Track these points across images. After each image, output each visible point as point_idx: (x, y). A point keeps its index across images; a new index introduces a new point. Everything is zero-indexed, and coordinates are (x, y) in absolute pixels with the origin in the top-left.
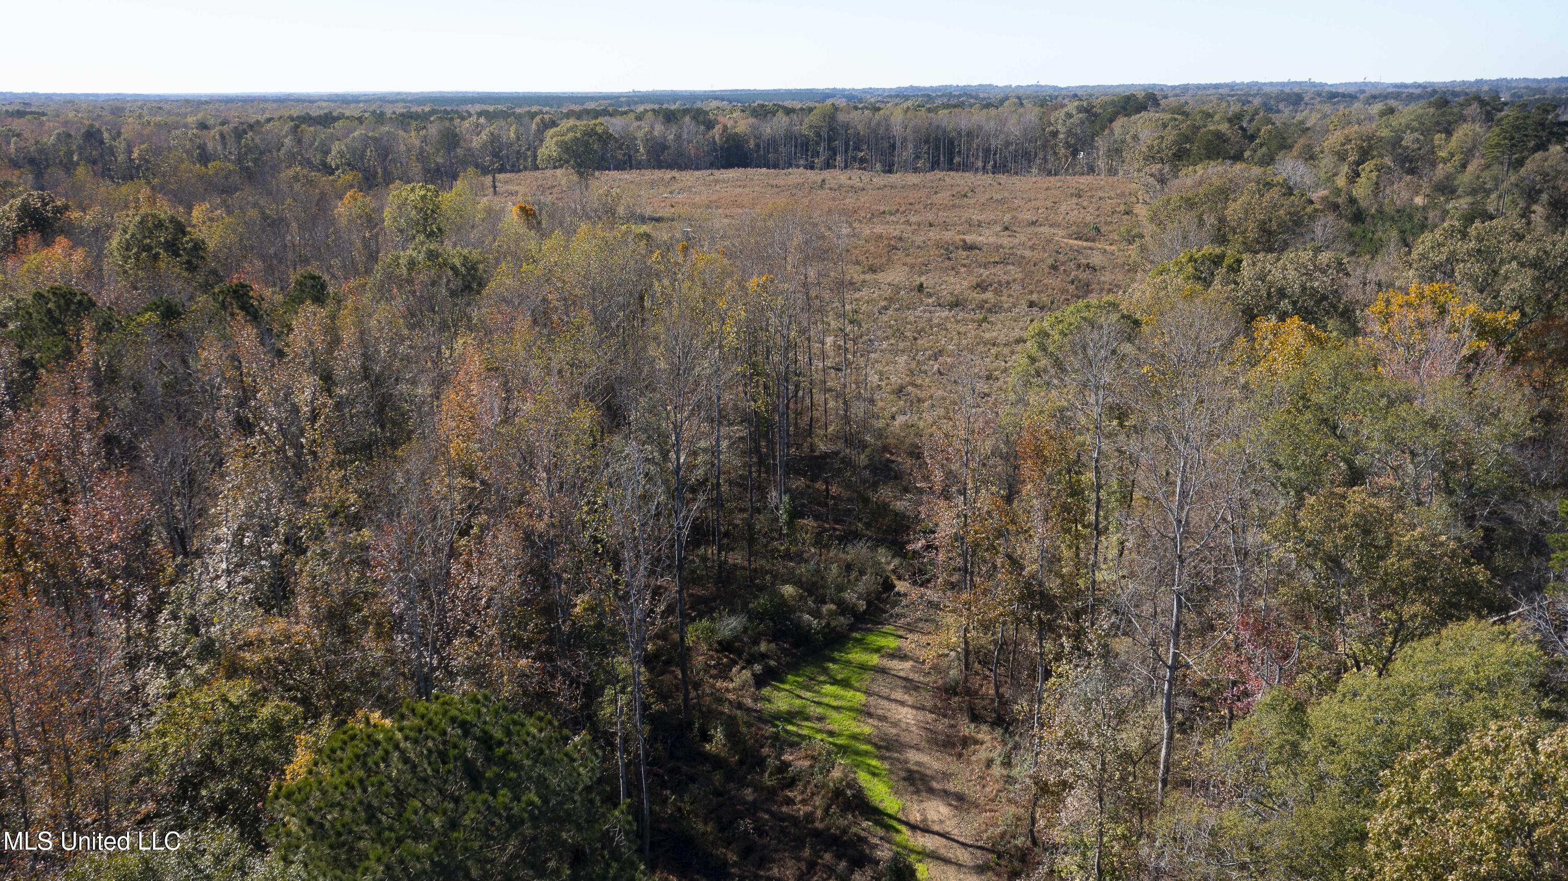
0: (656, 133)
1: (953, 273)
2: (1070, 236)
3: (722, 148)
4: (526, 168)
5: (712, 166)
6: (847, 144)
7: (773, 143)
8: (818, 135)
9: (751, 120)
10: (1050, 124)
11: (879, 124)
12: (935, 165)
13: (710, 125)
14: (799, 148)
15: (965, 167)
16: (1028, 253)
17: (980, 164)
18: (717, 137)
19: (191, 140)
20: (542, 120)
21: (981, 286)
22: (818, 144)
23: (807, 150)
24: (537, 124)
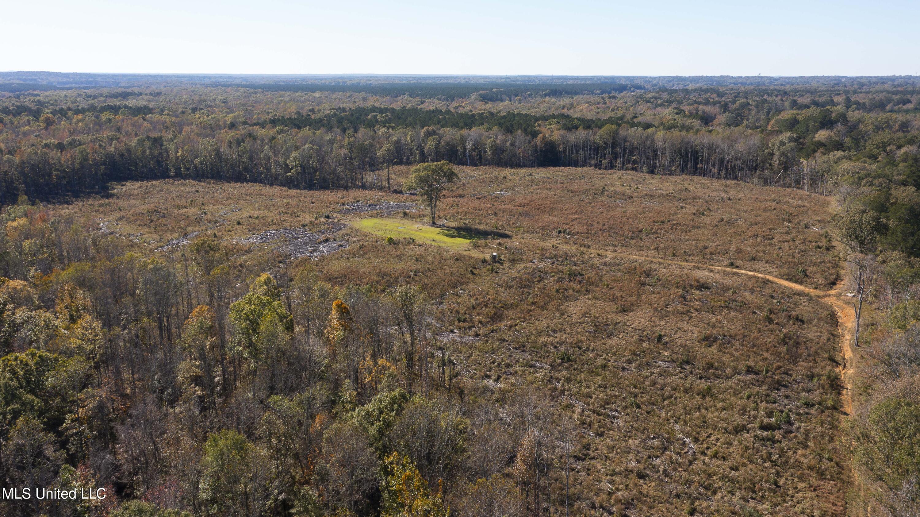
0: (498, 142)
1: (686, 318)
2: (782, 277)
3: (541, 151)
4: (415, 162)
5: (532, 165)
6: (625, 150)
7: (575, 148)
8: (606, 144)
9: (562, 132)
10: (768, 147)
11: (647, 138)
12: (683, 169)
13: (534, 135)
14: (592, 152)
15: (704, 172)
16: (749, 297)
17: (716, 171)
18: (538, 143)
19: (211, 145)
20: (427, 130)
21: (709, 340)
22: (605, 149)
23: (598, 153)
24: (424, 133)
